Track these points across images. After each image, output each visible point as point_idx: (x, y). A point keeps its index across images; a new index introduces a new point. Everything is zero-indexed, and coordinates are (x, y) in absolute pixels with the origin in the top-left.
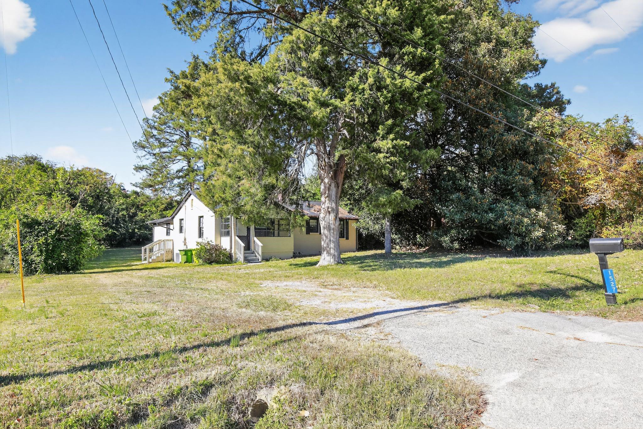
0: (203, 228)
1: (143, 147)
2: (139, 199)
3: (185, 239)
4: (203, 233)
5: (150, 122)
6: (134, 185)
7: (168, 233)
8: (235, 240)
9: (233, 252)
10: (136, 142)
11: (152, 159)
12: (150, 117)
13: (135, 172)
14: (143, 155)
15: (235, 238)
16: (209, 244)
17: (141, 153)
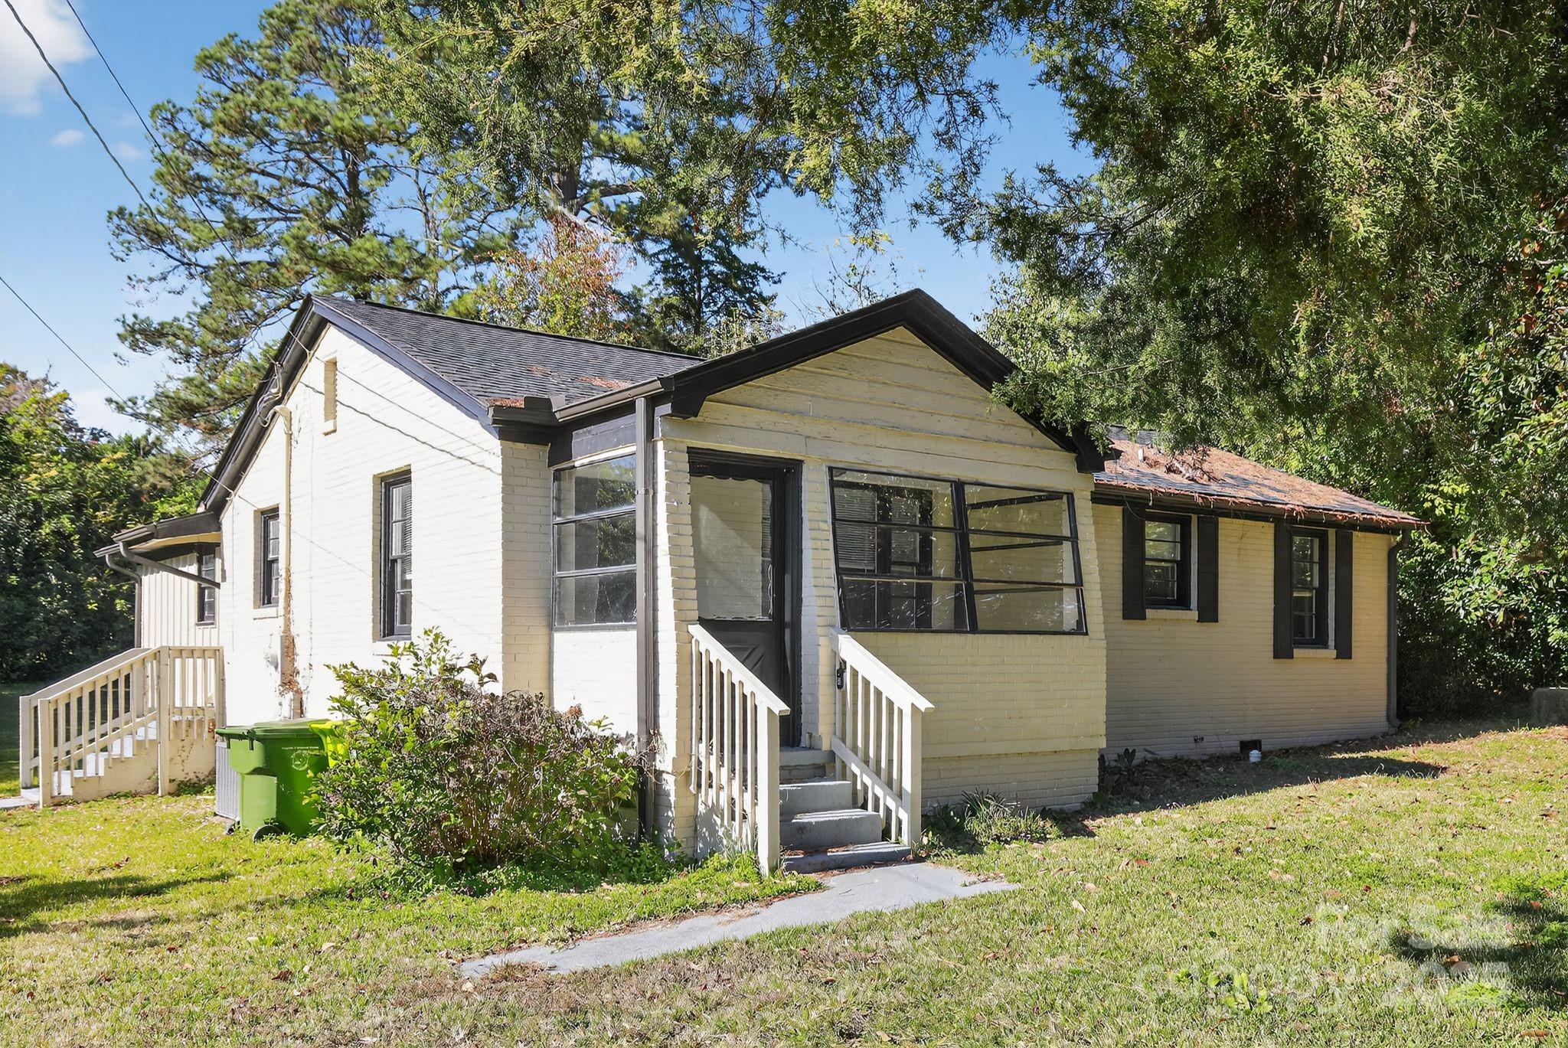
0: (406, 560)
1: (157, 238)
2: (144, 466)
3: (289, 646)
4: (406, 601)
5: (186, 122)
6: (120, 408)
7: (205, 611)
8: (686, 655)
9: (665, 762)
10: (121, 212)
11: (198, 292)
12: (186, 101)
13: (124, 349)
14: (155, 273)
15: (684, 641)
16: (457, 690)
17: (148, 261)
